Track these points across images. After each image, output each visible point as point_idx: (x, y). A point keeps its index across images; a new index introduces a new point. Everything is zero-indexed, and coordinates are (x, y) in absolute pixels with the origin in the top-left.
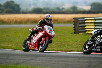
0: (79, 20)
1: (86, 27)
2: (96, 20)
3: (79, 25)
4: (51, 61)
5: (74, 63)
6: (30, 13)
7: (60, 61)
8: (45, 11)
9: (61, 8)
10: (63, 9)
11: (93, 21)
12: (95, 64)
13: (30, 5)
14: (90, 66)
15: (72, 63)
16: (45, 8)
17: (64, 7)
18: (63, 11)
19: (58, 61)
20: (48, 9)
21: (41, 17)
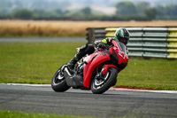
0: (96, 31)
4: (47, 102)
5: (88, 107)
6: (11, 18)
7: (63, 102)
8: (36, 15)
9: (64, 10)
10: (67, 12)
12: (124, 109)
13: (10, 5)
14: (115, 111)
15: (83, 107)
16: (36, 11)
17: (69, 8)
18: (68, 15)
20: (42, 12)
21: (29, 25)
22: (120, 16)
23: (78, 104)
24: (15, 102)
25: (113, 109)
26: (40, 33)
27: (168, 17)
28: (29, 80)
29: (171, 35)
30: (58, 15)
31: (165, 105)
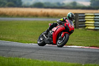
0: (80, 15)
1: (86, 22)
3: (80, 20)
5: (74, 57)
6: (32, 7)
7: (61, 55)
8: (46, 6)
9: (61, 3)
10: (63, 4)
11: (93, 17)
15: (72, 57)
16: (45, 3)
17: (64, 2)
18: (64, 6)
19: (59, 55)
20: (49, 3)
21: (41, 11)
22: (92, 6)
23: (69, 55)
24: (34, 54)
26: (48, 16)
30: (58, 6)
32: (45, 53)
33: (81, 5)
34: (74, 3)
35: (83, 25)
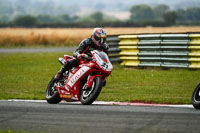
1: (121, 53)
2: (140, 39)
4: (53, 120)
5: (98, 125)
6: (12, 25)
7: (71, 120)
8: (41, 22)
9: (72, 16)
10: (76, 17)
11: (135, 42)
12: (140, 126)
13: (11, 11)
15: (93, 125)
16: (40, 17)
17: (78, 14)
18: (77, 21)
19: (66, 121)
20: (47, 18)
21: (33, 34)
22: (135, 21)
23: (88, 121)
24: (16, 120)
25: (128, 126)
26: (45, 42)
27: (190, 22)
28: (33, 96)
29: (192, 43)
30: (66, 22)
31: (185, 121)
32: (40, 117)
33: (113, 20)
34: (98, 16)
35: (117, 59)
